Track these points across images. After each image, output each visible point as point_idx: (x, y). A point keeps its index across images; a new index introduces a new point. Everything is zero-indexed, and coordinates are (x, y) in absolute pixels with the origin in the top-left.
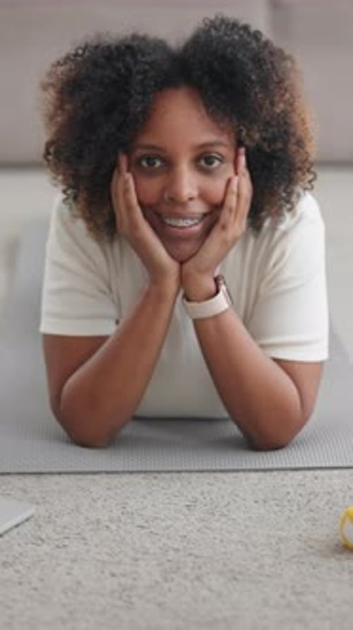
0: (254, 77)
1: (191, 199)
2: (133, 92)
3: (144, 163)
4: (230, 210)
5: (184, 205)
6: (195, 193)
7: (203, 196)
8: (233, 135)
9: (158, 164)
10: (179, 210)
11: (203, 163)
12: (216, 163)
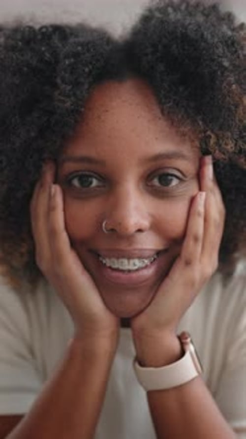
0: (226, 64)
1: (140, 231)
2: (59, 81)
3: (76, 182)
4: (196, 239)
5: (129, 238)
6: (145, 223)
7: (157, 227)
8: (197, 143)
9: (95, 183)
10: (123, 246)
11: (156, 182)
12: (175, 182)
